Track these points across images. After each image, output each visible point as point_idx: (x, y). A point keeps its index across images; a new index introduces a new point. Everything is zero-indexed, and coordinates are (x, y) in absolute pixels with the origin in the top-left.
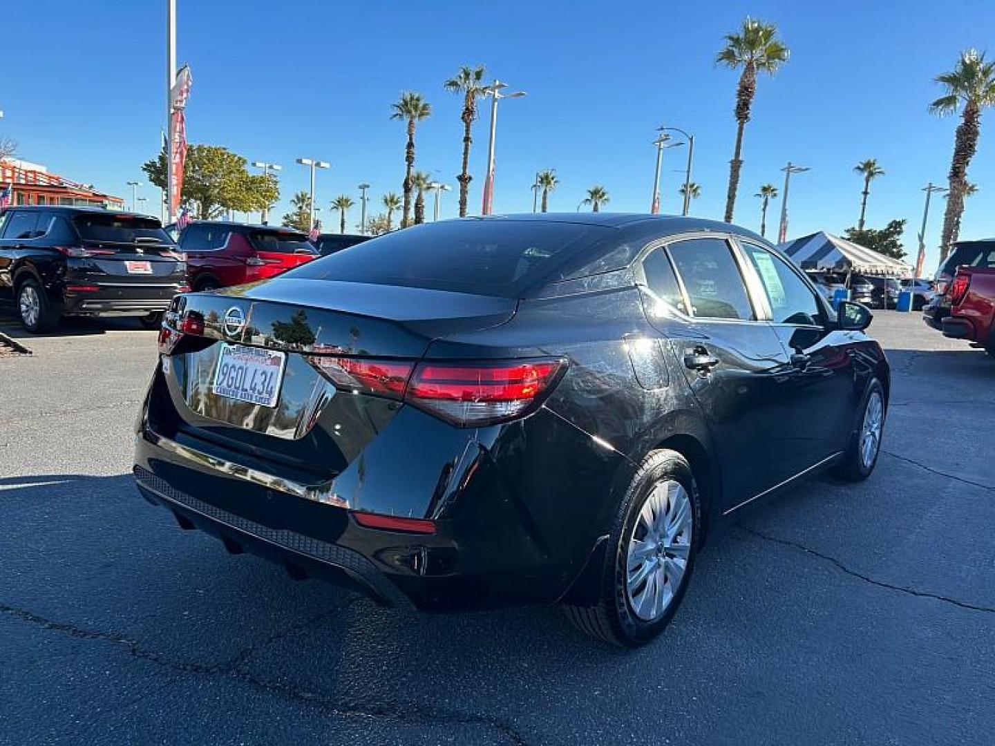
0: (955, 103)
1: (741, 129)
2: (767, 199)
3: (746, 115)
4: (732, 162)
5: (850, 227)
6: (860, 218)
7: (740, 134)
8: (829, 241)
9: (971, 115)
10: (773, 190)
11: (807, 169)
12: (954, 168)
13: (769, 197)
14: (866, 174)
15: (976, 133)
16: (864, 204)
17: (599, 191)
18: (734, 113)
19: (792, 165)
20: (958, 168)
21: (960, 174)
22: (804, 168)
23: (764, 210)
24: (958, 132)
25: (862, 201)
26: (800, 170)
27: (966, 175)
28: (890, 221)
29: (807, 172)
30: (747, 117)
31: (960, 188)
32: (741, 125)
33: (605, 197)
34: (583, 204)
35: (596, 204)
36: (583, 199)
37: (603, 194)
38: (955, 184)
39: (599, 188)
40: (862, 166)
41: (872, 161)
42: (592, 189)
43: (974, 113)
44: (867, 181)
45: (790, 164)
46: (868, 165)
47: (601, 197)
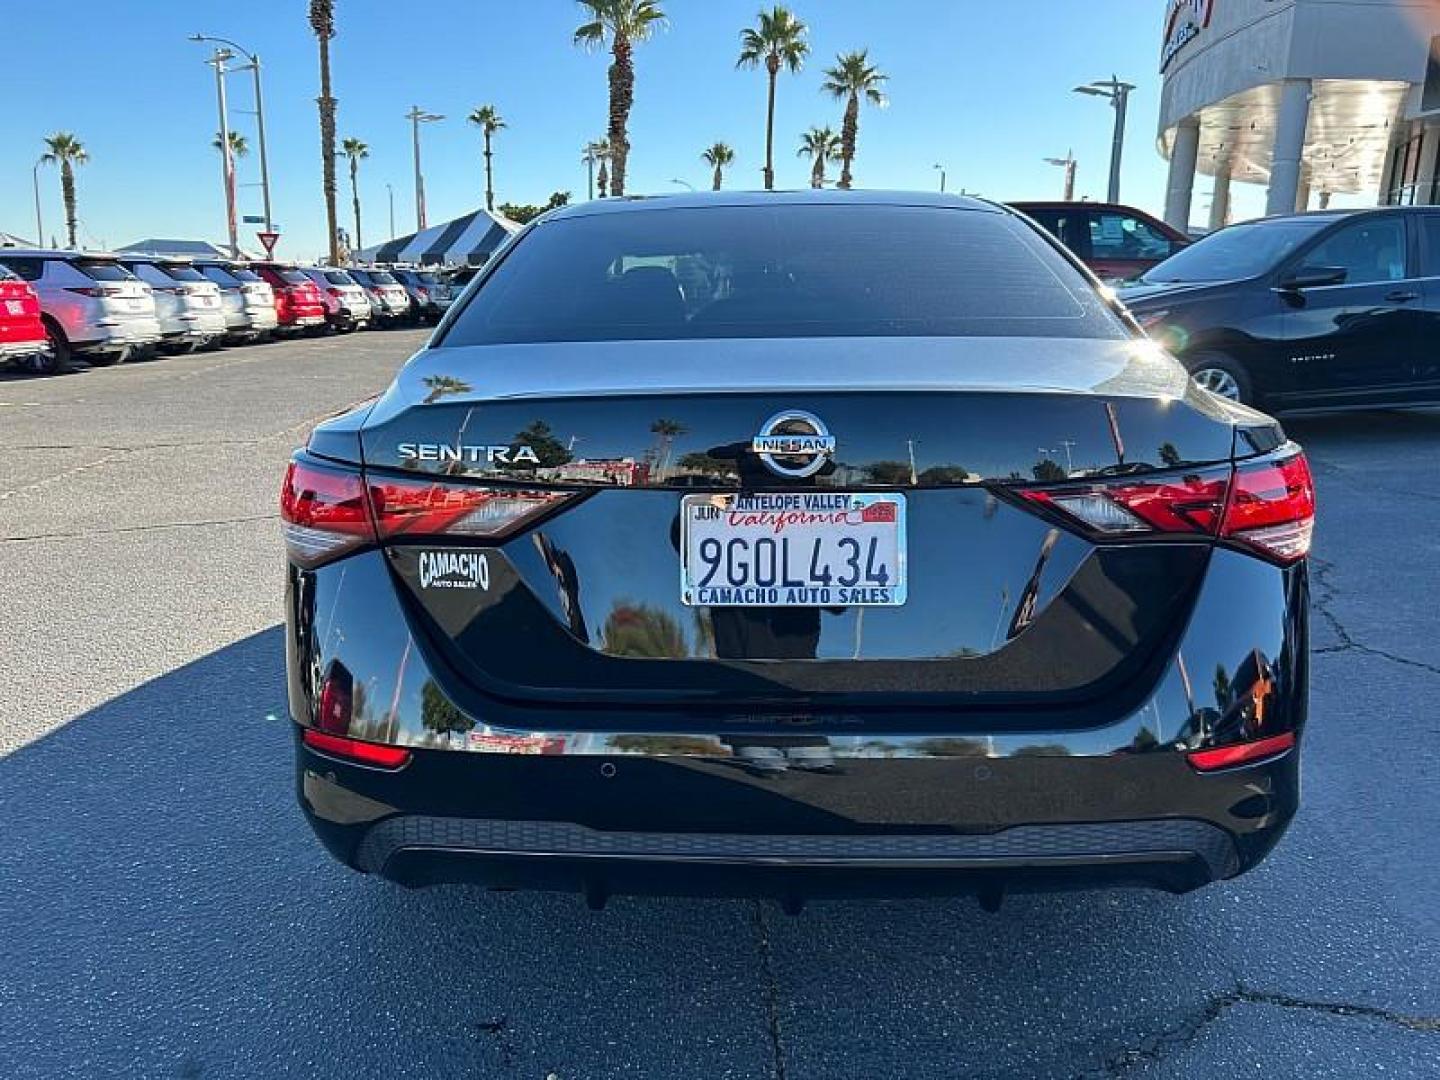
0: (601, 33)
1: (324, 48)
2: (354, 160)
3: (329, 26)
4: (320, 101)
5: (503, 204)
6: (486, 189)
7: (325, 58)
8: (496, 223)
9: (622, 50)
10: (361, 147)
11: (441, 117)
12: (613, 123)
13: (358, 158)
14: (484, 127)
15: (631, 77)
16: (489, 169)
17: (67, 142)
18: (309, 24)
19: (419, 110)
20: (617, 122)
21: (620, 131)
22: (437, 115)
23: (353, 177)
24: (610, 73)
25: (485, 165)
26: (431, 117)
27: (626, 132)
28: (552, 195)
29: (442, 120)
30: (330, 31)
31: (623, 149)
32: (324, 40)
33: (83, 151)
34: (41, 164)
35: (66, 163)
36: (39, 157)
37: (77, 147)
38: (617, 145)
39: (67, 135)
40: (477, 115)
41: (489, 108)
42: (53, 137)
43: (625, 50)
44: (488, 137)
45: (415, 108)
46: (485, 114)
47: (73, 152)
